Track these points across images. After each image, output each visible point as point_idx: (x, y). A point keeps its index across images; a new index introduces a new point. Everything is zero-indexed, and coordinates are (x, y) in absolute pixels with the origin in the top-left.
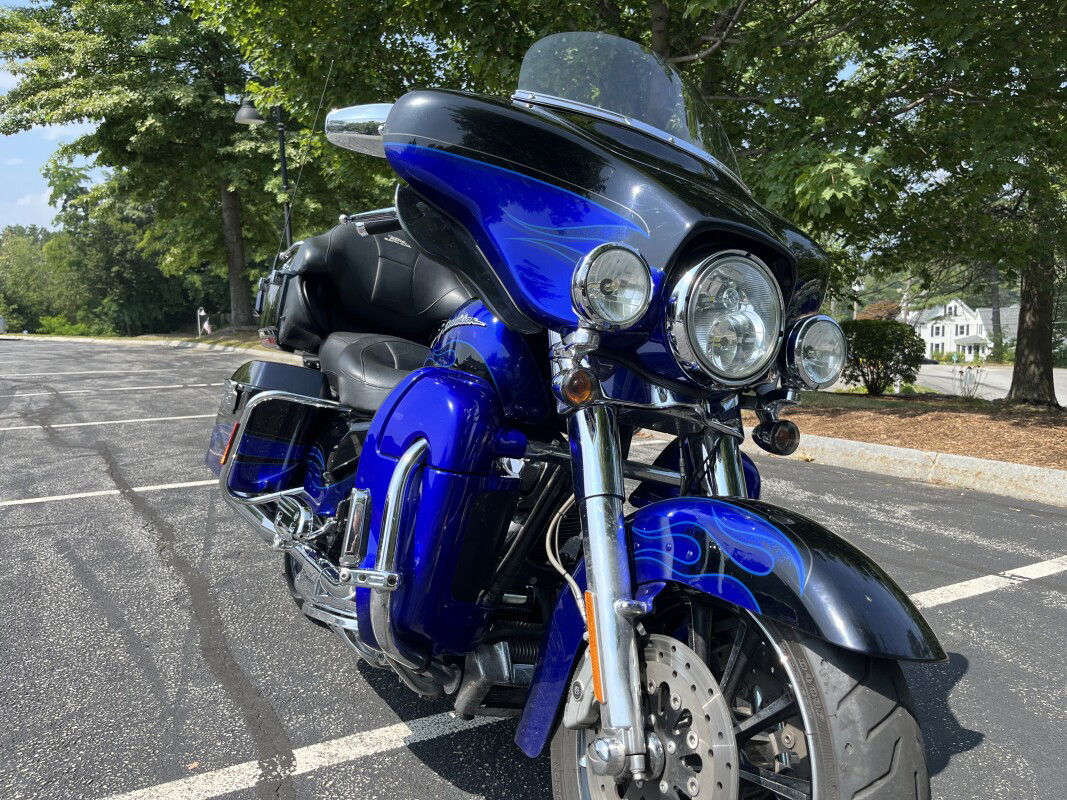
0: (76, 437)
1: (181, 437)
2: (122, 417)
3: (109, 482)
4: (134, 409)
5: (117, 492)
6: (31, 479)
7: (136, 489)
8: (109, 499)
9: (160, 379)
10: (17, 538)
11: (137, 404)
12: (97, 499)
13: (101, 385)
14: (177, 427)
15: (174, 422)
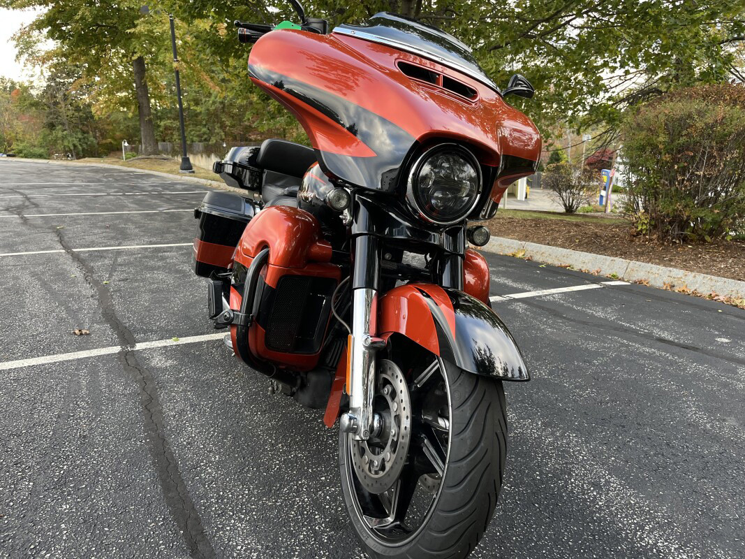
0: (39, 222)
1: (103, 224)
2: (67, 212)
3: (59, 246)
4: (75, 207)
5: (64, 251)
6: (15, 244)
7: (74, 250)
8: (58, 254)
9: (92, 189)
10: (10, 270)
11: (77, 204)
12: (52, 254)
13: (54, 192)
14: (101, 219)
15: (100, 215)
